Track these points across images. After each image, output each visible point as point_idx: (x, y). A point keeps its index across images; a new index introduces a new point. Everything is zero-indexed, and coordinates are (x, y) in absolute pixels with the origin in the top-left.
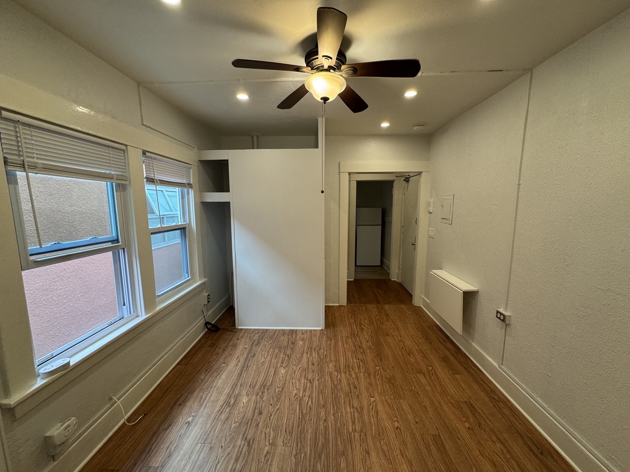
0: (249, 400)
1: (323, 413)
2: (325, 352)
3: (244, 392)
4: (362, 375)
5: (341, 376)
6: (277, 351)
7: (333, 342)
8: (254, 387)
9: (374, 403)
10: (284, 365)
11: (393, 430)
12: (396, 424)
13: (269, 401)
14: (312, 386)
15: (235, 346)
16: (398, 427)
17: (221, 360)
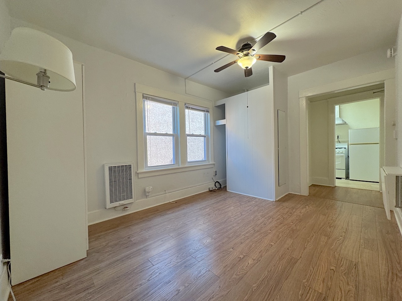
0: (209, 211)
1: (235, 225)
2: (264, 209)
3: (209, 208)
4: (276, 222)
5: (261, 218)
6: (238, 201)
7: (274, 207)
8: (214, 208)
9: (268, 233)
10: (235, 206)
11: (267, 244)
12: (273, 244)
13: (216, 213)
14: (240, 217)
15: (220, 196)
16: (272, 245)
17: (211, 198)
